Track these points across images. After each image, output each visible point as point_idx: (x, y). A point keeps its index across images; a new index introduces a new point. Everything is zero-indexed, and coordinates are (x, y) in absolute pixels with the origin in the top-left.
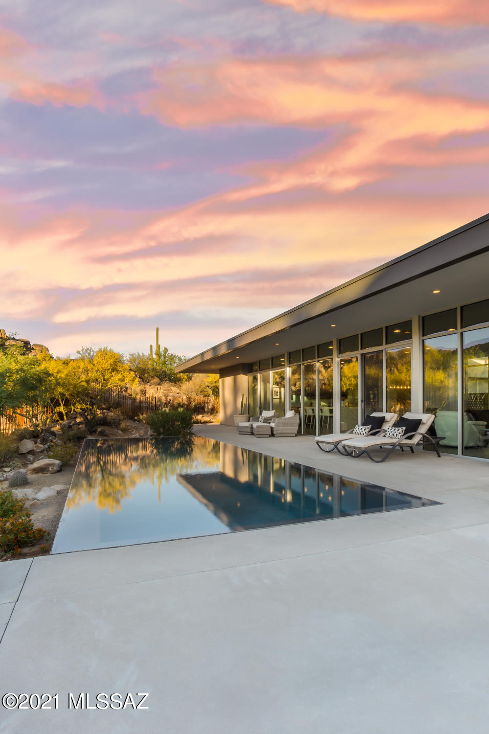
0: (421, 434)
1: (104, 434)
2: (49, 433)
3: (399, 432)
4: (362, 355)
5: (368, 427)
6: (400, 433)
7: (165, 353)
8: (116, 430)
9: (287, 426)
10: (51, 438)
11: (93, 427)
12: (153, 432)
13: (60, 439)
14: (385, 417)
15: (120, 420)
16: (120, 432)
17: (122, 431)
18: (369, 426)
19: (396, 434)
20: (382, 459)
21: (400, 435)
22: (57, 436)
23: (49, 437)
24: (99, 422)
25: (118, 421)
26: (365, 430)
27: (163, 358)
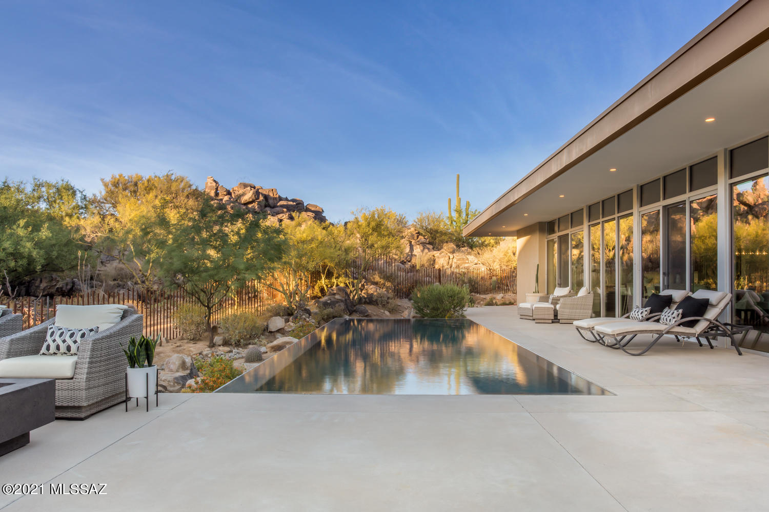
0: (707, 320)
1: (366, 314)
2: (302, 310)
3: (673, 316)
4: (664, 207)
5: (646, 309)
6: (674, 318)
7: (467, 209)
8: (383, 311)
9: (576, 309)
10: (304, 316)
11: (355, 306)
12: (416, 313)
13: (314, 319)
14: (671, 295)
15: (388, 298)
16: (387, 313)
17: (390, 312)
18: (648, 309)
19: (669, 318)
20: (641, 351)
21: (675, 320)
22: (312, 314)
23: (303, 315)
24: (364, 300)
25: (386, 299)
26: (642, 313)
27: (464, 215)
